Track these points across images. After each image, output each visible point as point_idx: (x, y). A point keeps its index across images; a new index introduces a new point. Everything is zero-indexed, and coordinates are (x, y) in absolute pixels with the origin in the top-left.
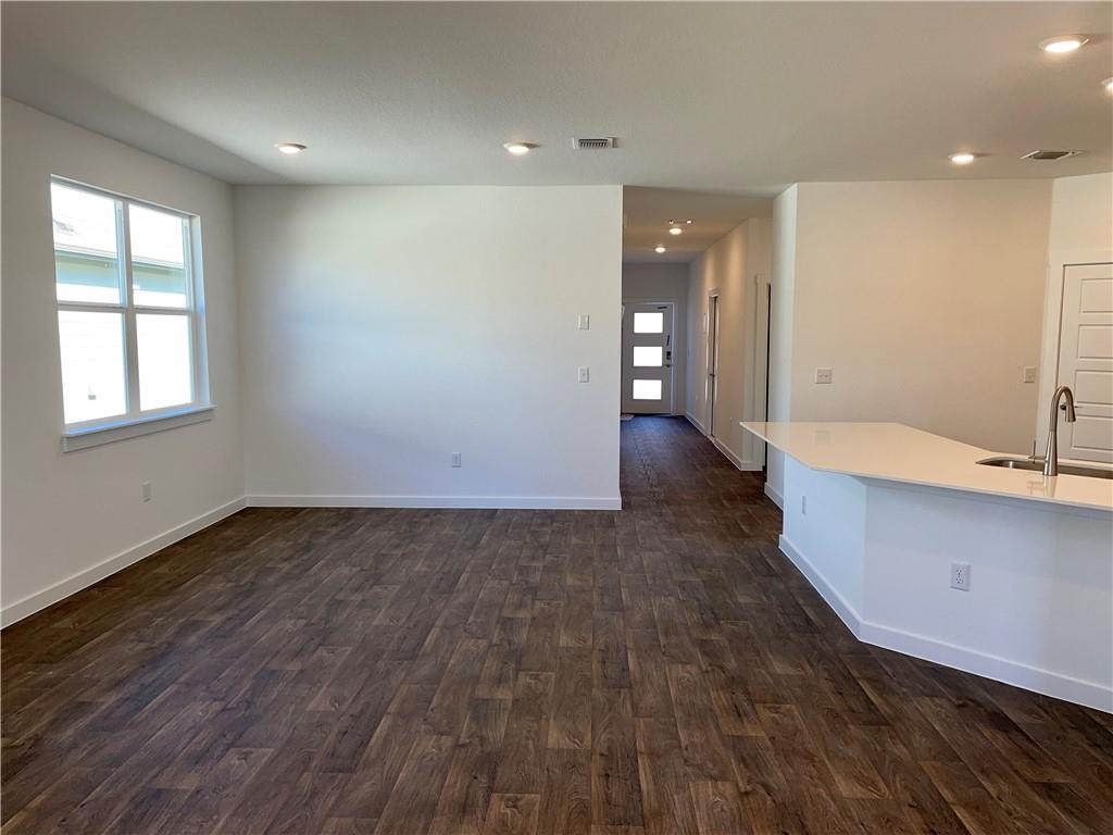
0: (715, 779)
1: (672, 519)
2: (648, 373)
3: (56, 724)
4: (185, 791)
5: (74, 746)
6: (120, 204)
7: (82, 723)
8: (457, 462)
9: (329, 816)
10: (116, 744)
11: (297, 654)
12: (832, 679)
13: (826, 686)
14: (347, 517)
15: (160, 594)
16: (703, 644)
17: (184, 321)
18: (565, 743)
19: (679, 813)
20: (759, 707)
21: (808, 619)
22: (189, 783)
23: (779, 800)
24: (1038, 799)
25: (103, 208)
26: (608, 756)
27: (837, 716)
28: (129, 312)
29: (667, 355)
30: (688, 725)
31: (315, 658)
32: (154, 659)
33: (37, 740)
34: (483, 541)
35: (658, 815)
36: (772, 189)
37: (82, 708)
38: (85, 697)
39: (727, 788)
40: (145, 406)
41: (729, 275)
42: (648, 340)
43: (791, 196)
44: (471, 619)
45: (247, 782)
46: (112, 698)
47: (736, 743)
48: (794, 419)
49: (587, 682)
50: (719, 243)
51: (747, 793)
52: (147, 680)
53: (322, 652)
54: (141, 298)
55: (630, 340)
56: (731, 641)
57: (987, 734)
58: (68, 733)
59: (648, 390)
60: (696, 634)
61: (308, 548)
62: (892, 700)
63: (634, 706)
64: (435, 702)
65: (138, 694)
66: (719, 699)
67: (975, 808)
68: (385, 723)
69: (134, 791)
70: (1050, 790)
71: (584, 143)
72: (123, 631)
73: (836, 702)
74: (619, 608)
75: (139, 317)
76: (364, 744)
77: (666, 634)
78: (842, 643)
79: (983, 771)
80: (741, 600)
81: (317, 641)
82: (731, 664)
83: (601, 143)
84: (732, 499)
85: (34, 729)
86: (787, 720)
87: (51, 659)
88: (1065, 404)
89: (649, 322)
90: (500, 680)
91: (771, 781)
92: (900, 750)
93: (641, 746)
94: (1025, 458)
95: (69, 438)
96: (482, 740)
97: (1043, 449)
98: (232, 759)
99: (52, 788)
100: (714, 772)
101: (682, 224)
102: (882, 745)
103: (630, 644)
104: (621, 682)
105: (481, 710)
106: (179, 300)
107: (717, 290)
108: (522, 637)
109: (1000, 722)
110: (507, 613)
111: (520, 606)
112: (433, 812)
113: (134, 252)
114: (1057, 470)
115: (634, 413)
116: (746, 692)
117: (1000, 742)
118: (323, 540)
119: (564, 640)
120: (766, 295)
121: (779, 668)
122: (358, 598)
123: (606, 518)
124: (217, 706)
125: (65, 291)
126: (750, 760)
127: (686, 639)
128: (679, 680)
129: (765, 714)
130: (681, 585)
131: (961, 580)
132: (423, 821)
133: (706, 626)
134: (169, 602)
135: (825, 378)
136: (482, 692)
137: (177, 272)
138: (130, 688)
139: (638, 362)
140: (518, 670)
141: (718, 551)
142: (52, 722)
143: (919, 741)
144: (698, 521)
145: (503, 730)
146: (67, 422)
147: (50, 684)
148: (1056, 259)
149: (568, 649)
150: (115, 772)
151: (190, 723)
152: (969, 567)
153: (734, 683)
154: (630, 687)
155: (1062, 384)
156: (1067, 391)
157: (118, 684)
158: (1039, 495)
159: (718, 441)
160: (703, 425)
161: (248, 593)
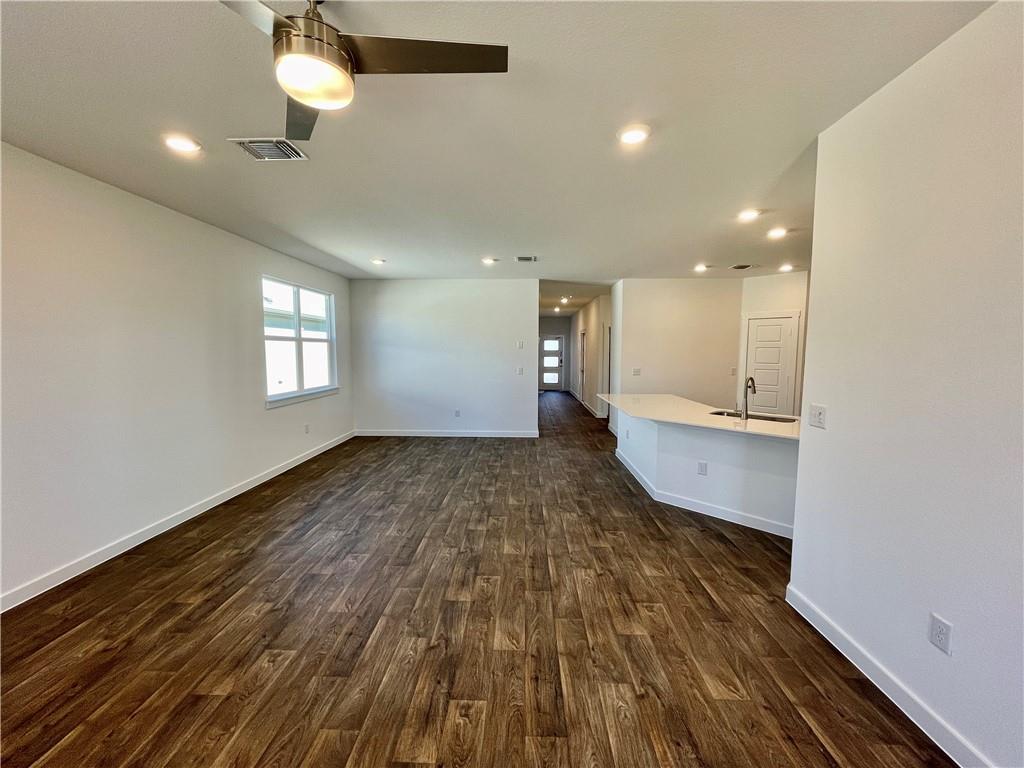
0: (585, 568)
1: (564, 442)
2: (551, 370)
3: (263, 543)
4: (326, 575)
5: (272, 553)
6: (296, 289)
7: (276, 541)
8: (457, 414)
9: (397, 586)
10: (293, 552)
11: (379, 509)
12: (641, 519)
13: (639, 522)
14: (403, 441)
15: (312, 478)
16: (580, 504)
17: (326, 344)
18: (512, 551)
19: (568, 583)
20: (606, 533)
21: (630, 490)
22: (328, 571)
23: (617, 577)
24: (741, 576)
25: (288, 291)
26: (533, 558)
27: (643, 536)
28: (299, 341)
29: (561, 361)
30: (572, 542)
31: (389, 509)
32: (312, 509)
33: (253, 550)
34: (471, 452)
35: (557, 586)
36: (610, 282)
37: (275, 534)
38: (277, 529)
39: (592, 573)
40: (306, 387)
41: (589, 323)
42: (551, 354)
43: (620, 286)
44: (465, 491)
45: (356, 571)
46: (290, 530)
47: (595, 550)
48: (622, 393)
49: (523, 522)
50: (585, 306)
51: (601, 575)
52: (308, 520)
53: (392, 507)
54: (305, 334)
55: (542, 354)
56: (592, 501)
57: (715, 543)
58: (269, 547)
59: (551, 378)
60: (576, 498)
61: (385, 456)
62: (671, 528)
63: (546, 534)
64: (448, 532)
65: (303, 527)
66: (588, 529)
67: (711, 580)
68: (424, 542)
69: (301, 575)
70: (746, 572)
71: (520, 259)
72: (296, 497)
73: (643, 530)
74: (538, 485)
75: (304, 343)
76: (414, 551)
77: (561, 498)
78: (646, 501)
79: (714, 562)
80: (598, 480)
81: (390, 501)
82: (593, 512)
83: (529, 259)
84: (592, 431)
85: (252, 545)
86: (620, 539)
87: (260, 510)
88: (751, 385)
89: (551, 345)
90: (480, 521)
91: (612, 568)
92: (674, 552)
93: (549, 552)
94: (732, 411)
95: (270, 402)
96: (472, 550)
97: (741, 407)
98: (349, 559)
99: (261, 574)
100: (585, 564)
101: (568, 297)
102: (666, 550)
103: (544, 503)
104: (540, 521)
105: (470, 535)
106: (323, 335)
107: (585, 330)
108: (491, 500)
109: (721, 538)
110: (483, 488)
111: (490, 484)
112: (448, 585)
113: (302, 312)
114: (748, 417)
115: (545, 389)
116: (600, 526)
117: (721, 548)
118: (392, 452)
119: (512, 501)
120: (609, 331)
121: (616, 514)
122: (409, 480)
123: (532, 441)
124: (341, 533)
125: (268, 331)
126: (602, 558)
127: (570, 500)
128: (568, 520)
129: (609, 536)
130: (569, 474)
131: (703, 470)
132: (443, 589)
133: (581, 494)
134: (317, 482)
135: (637, 373)
136: (471, 527)
137: (323, 322)
138: (299, 525)
139: (546, 365)
140: (488, 516)
141: (586, 457)
142: (261, 542)
143: (684, 548)
144: (577, 443)
145: (482, 545)
146: (269, 394)
147: (260, 522)
148: (745, 316)
149: (513, 505)
150: (293, 565)
151: (328, 541)
152: (706, 465)
153: (594, 521)
154: (544, 524)
155: (749, 376)
156: (751, 379)
157: (293, 523)
158: (739, 429)
159: (586, 404)
160: (579, 396)
161: (356, 479)
